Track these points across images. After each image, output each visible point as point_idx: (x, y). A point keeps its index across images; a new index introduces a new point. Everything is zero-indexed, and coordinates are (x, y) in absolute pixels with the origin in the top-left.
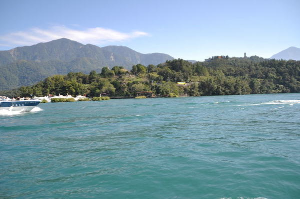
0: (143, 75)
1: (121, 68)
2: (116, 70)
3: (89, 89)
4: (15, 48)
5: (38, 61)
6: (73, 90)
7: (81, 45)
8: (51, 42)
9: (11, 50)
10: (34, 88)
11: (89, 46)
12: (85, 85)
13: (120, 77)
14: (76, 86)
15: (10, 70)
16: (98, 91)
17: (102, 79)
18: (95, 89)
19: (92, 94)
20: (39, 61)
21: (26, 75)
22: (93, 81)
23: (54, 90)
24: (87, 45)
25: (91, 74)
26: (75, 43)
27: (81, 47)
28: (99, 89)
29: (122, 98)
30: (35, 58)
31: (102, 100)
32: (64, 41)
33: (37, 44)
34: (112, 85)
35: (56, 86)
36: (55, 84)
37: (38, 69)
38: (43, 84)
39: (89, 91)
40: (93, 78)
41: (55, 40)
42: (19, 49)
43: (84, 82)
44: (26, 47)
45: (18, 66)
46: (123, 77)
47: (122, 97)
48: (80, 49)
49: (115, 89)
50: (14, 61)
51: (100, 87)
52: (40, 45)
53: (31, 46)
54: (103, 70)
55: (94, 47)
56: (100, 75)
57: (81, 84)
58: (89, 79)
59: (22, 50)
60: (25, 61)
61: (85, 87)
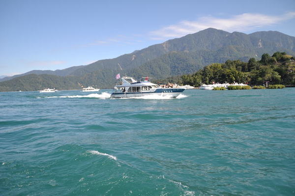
1: (283, 54)
2: (278, 56)
3: (250, 77)
4: (167, 41)
5: (186, 51)
6: (233, 77)
7: (227, 33)
8: (199, 32)
9: (164, 43)
10: (194, 76)
11: (236, 33)
12: (245, 73)
13: (284, 64)
14: (236, 74)
15: (163, 61)
16: (260, 79)
17: (262, 67)
18: (257, 77)
19: (254, 82)
21: (177, 65)
22: (253, 69)
23: (213, 78)
24: (234, 33)
26: (221, 32)
27: (227, 35)
28: (261, 76)
29: (289, 87)
30: (184, 48)
31: (279, 88)
32: (211, 31)
33: (186, 36)
34: (276, 73)
35: (215, 74)
36: (213, 72)
37: (187, 59)
38: (202, 73)
39: (249, 79)
40: (252, 66)
41: (202, 31)
42: (170, 42)
43: (243, 70)
44: (176, 40)
45: (169, 56)
46: (287, 64)
47: (290, 85)
48: (227, 37)
49: (280, 76)
50: (166, 52)
51: (262, 74)
52: (189, 37)
53: (181, 38)
54: (264, 57)
55: (241, 34)
56: (260, 62)
57: (241, 72)
58: (249, 66)
59: (173, 43)
60: (176, 52)
61: (245, 74)
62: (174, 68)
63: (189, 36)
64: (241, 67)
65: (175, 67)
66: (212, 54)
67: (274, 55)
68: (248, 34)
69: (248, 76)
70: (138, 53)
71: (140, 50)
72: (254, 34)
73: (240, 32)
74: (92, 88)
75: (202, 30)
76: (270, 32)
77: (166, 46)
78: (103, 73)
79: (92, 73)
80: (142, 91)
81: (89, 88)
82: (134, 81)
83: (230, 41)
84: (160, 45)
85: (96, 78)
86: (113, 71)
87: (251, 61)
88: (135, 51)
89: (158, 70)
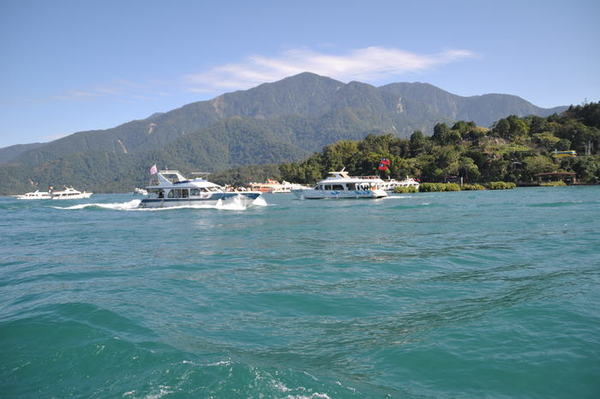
0: (523, 138)
1: (470, 124)
2: (463, 128)
3: (418, 168)
5: (260, 117)
6: (386, 169)
7: (339, 83)
9: (215, 100)
10: (305, 166)
11: (355, 84)
12: (408, 160)
13: (475, 144)
15: (214, 136)
16: (439, 171)
17: (437, 148)
18: (431, 168)
19: (427, 177)
20: (263, 118)
21: (242, 145)
22: (420, 151)
24: (352, 83)
25: (413, 137)
26: (328, 81)
27: (338, 88)
28: (439, 166)
30: (255, 111)
32: (307, 79)
33: (259, 86)
34: (469, 160)
36: (343, 158)
37: (262, 133)
38: (320, 159)
39: (418, 172)
40: (418, 146)
41: (289, 78)
42: (227, 97)
43: (402, 153)
44: (239, 93)
45: (227, 127)
46: (481, 143)
48: (338, 92)
49: (477, 167)
50: (219, 118)
51: (442, 162)
54: (438, 129)
55: (365, 86)
56: (432, 138)
57: (400, 159)
58: (412, 147)
59: (233, 99)
60: (239, 118)
61: (409, 163)
62: (236, 150)
63: (265, 87)
64: (398, 149)
65: (238, 148)
66: (311, 124)
67: (456, 127)
68: (377, 86)
69: (416, 166)
70: (160, 119)
71: (165, 112)
72: (389, 87)
73: (363, 82)
74: (75, 192)
75: (292, 75)
76: (417, 85)
77: (219, 107)
78: (86, 161)
79: (61, 159)
80: (191, 197)
81: (67, 191)
82: (181, 178)
83: (345, 99)
84: (207, 104)
85: (72, 170)
86: (107, 156)
87: (415, 137)
88: (154, 115)
89: (204, 153)
